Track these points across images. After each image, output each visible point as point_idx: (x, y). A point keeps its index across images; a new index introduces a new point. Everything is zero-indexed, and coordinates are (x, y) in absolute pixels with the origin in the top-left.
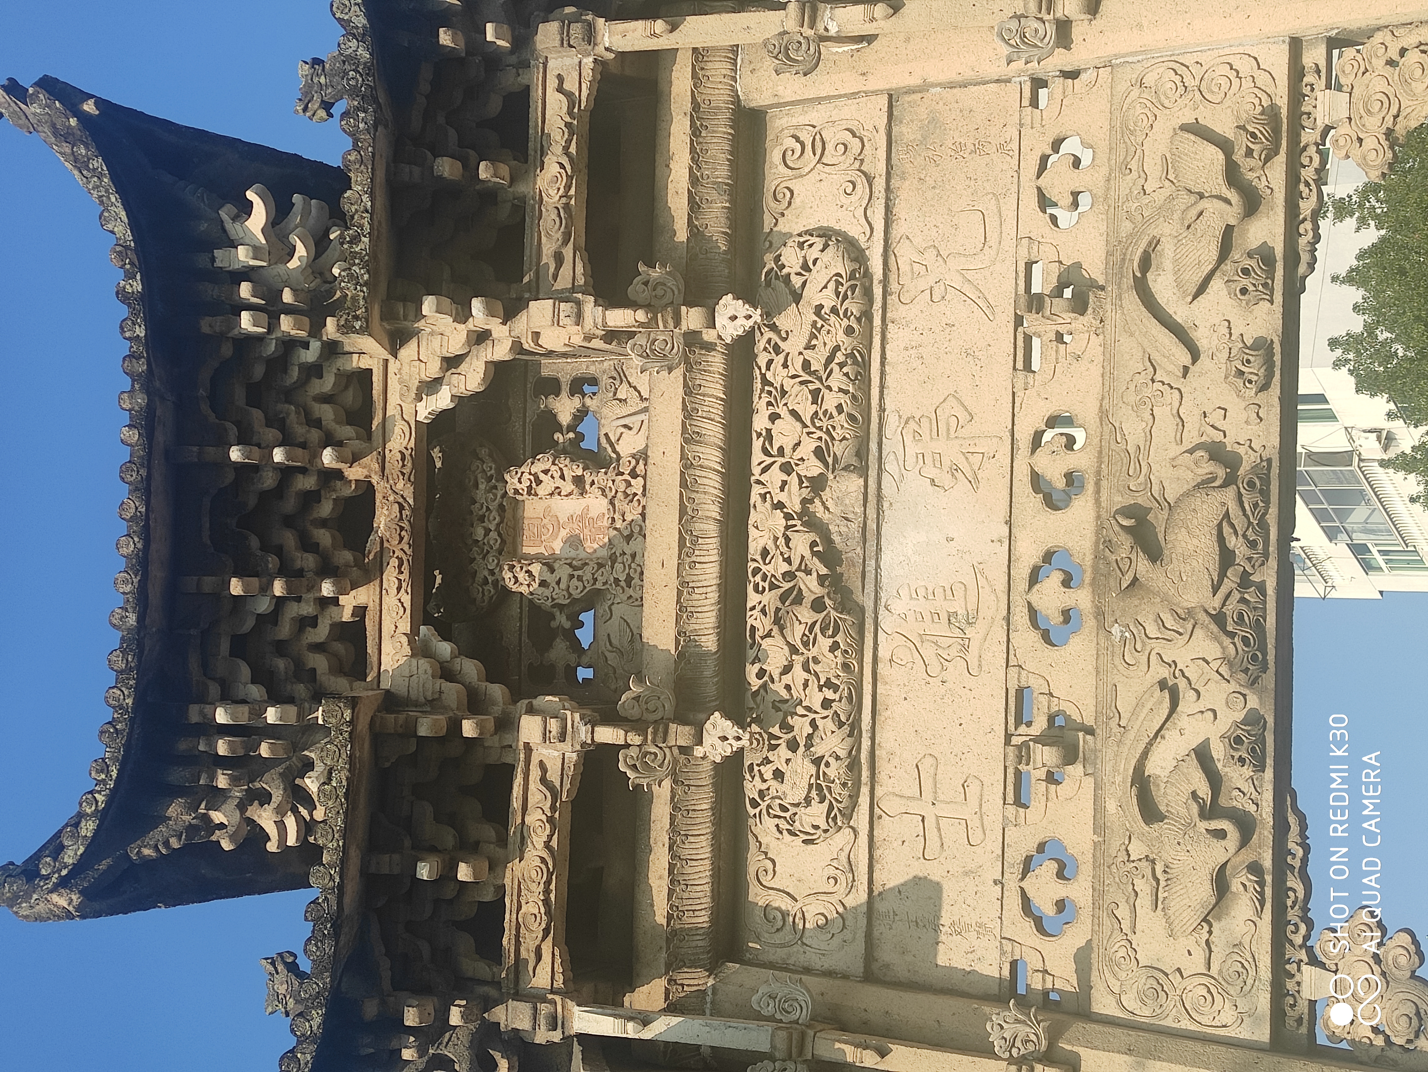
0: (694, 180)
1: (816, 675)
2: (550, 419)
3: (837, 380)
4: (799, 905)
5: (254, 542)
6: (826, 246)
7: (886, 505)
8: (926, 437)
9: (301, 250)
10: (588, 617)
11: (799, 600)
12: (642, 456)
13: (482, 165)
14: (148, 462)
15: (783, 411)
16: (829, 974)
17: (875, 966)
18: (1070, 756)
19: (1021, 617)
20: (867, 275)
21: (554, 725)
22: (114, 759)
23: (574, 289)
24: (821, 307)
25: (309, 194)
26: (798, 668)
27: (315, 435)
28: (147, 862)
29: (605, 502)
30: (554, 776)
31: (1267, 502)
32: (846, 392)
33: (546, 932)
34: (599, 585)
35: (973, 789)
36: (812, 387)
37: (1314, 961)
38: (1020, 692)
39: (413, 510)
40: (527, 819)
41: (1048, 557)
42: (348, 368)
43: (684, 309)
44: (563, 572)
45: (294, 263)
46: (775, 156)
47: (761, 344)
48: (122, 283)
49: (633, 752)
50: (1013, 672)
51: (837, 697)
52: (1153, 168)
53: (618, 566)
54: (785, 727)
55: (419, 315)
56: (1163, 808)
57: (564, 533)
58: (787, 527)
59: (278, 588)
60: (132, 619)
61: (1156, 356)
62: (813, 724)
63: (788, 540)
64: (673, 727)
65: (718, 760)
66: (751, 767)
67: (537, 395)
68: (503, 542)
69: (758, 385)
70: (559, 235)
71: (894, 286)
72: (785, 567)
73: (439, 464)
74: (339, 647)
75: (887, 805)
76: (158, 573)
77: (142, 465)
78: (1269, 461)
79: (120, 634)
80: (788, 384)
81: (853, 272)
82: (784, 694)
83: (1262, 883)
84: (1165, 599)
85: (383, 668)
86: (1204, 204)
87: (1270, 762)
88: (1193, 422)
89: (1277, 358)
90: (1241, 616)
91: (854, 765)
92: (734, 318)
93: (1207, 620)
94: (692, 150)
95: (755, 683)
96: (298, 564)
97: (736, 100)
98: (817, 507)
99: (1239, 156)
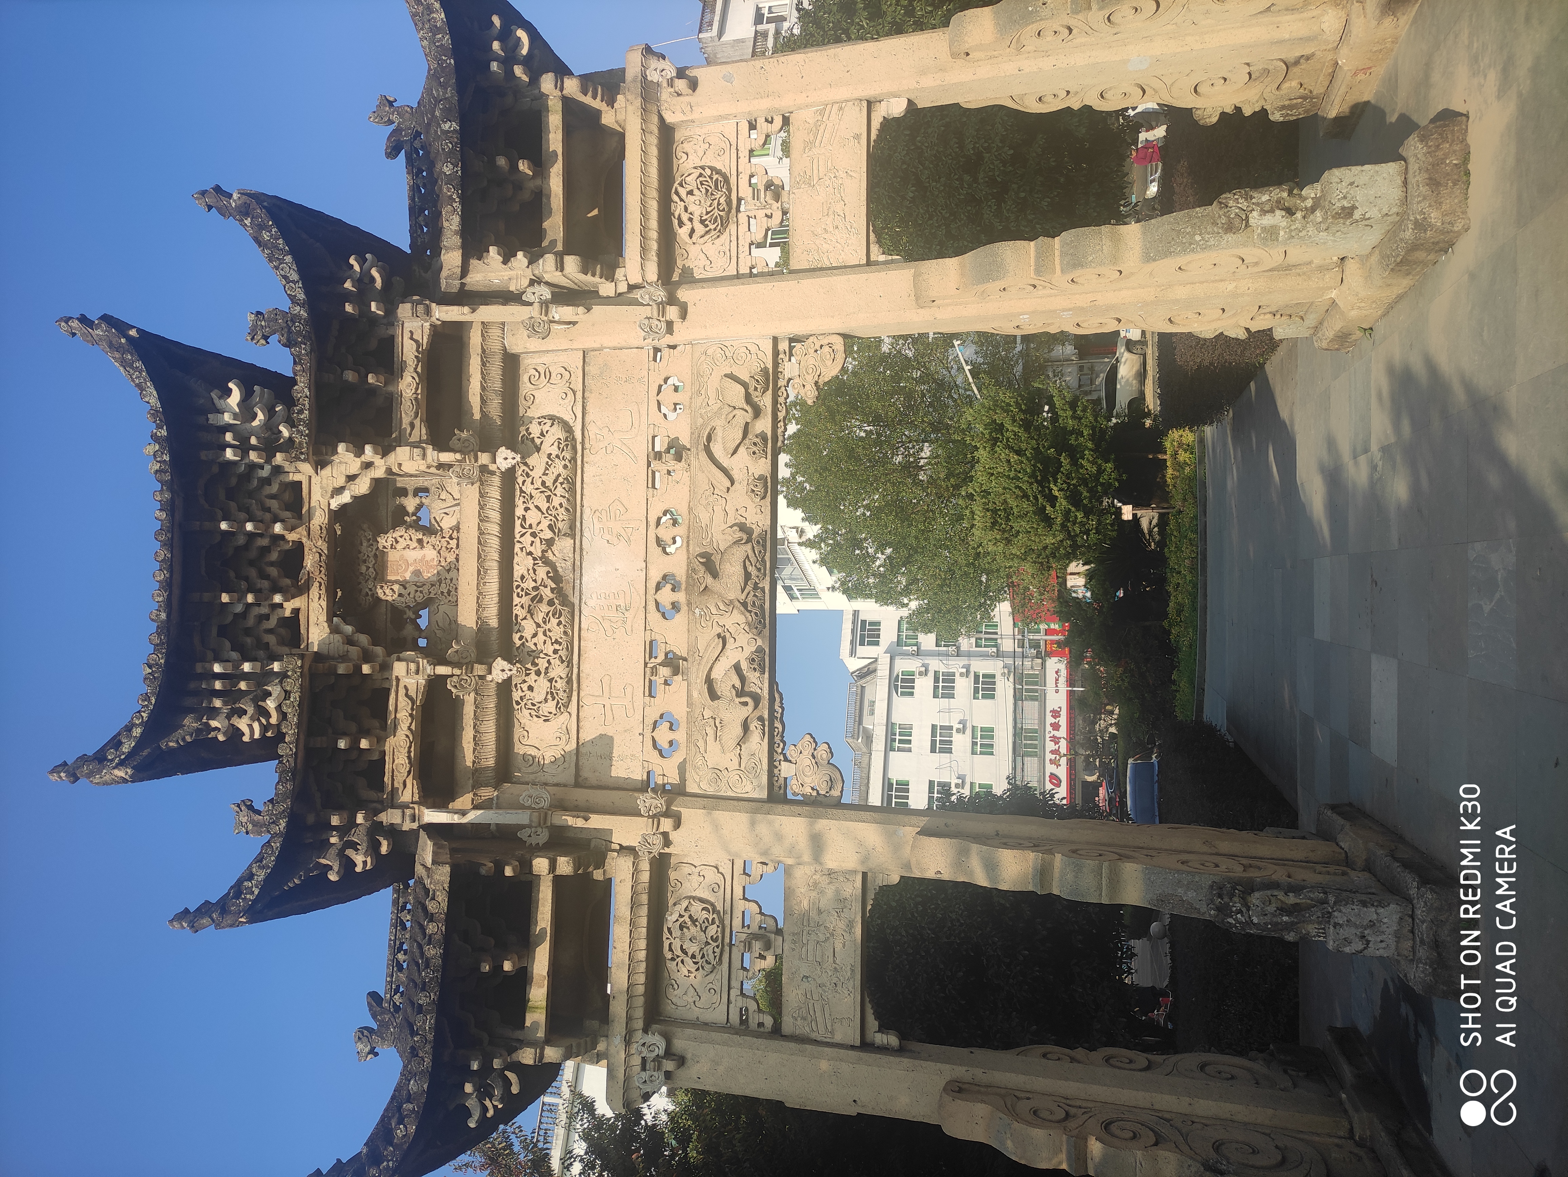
0: (483, 388)
1: (550, 637)
2: (403, 510)
3: (559, 491)
4: (541, 752)
5: (232, 574)
6: (553, 424)
7: (584, 553)
8: (604, 519)
9: (260, 416)
10: (424, 613)
11: (541, 600)
12: (457, 528)
13: (370, 376)
14: (171, 529)
15: (531, 506)
16: (557, 785)
17: (580, 779)
18: (676, 671)
19: (652, 606)
20: (574, 439)
21: (412, 666)
22: (153, 693)
23: (421, 441)
24: (551, 454)
25: (263, 385)
26: (540, 634)
27: (268, 516)
28: (172, 750)
29: (435, 553)
30: (412, 693)
31: (765, 551)
32: (564, 497)
33: (409, 772)
34: (432, 595)
35: (629, 690)
36: (546, 494)
37: (786, 760)
38: (651, 642)
39: (327, 556)
40: (398, 716)
41: (665, 577)
42: (287, 480)
43: (479, 453)
44: (412, 589)
45: (256, 423)
46: (525, 378)
47: (520, 472)
48: (155, 431)
49: (455, 679)
50: (648, 632)
51: (561, 648)
52: (712, 394)
53: (443, 585)
54: (535, 664)
55: (335, 452)
56: (719, 694)
57: (411, 569)
58: (534, 564)
59: (250, 598)
60: (163, 616)
61: (714, 482)
62: (549, 662)
63: (535, 571)
64: (476, 666)
65: (500, 681)
66: (516, 685)
67: (394, 496)
68: (377, 574)
69: (518, 493)
70: (412, 414)
71: (587, 445)
72: (533, 584)
73: (339, 533)
74: (282, 631)
75: (585, 700)
76: (176, 591)
77: (168, 531)
78: (766, 531)
79: (156, 624)
80: (534, 493)
81: (567, 438)
82: (534, 648)
83: (764, 725)
84: (720, 595)
85: (310, 641)
86: (736, 412)
87: (767, 669)
88: (731, 513)
89: (769, 484)
90: (754, 602)
91: (569, 681)
92: (506, 459)
93: (739, 605)
94: (482, 373)
95: (518, 643)
96: (259, 586)
97: (505, 349)
98: (549, 554)
99: (751, 390)
